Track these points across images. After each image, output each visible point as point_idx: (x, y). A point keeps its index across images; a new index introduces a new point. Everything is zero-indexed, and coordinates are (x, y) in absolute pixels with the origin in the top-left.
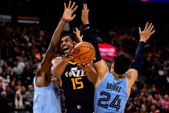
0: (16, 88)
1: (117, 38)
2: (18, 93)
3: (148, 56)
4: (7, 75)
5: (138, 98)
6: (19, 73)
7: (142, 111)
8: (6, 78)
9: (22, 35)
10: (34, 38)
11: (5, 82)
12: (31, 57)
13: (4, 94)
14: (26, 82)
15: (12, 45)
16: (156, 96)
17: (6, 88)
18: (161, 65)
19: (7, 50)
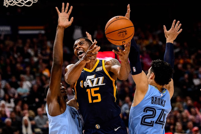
0: (22, 113)
1: (140, 44)
2: (26, 119)
3: (179, 63)
4: (10, 98)
5: (171, 115)
6: (25, 95)
7: (178, 129)
8: (9, 102)
9: (25, 49)
10: (39, 51)
11: (9, 107)
12: (37, 75)
13: (8, 122)
14: (34, 105)
15: (14, 62)
16: (193, 110)
17: (11, 114)
18: (195, 72)
19: (9, 68)
